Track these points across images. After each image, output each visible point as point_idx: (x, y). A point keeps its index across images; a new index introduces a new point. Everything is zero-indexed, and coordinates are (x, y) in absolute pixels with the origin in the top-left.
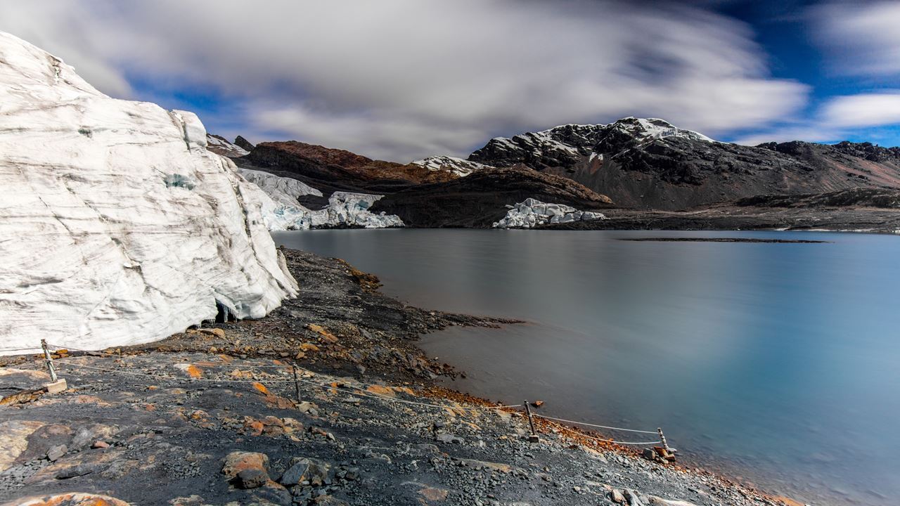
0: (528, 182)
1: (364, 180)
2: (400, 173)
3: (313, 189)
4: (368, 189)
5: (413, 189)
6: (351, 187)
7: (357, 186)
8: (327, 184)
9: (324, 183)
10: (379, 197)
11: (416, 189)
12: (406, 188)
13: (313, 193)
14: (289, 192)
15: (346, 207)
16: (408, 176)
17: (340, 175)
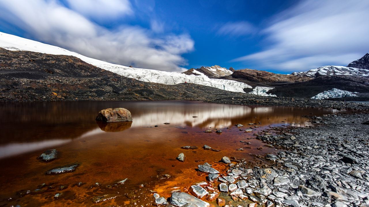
0: (342, 81)
1: (270, 82)
2: (286, 79)
3: (249, 86)
4: (271, 85)
5: (289, 85)
6: (264, 85)
7: (267, 84)
8: (255, 84)
9: (254, 84)
10: (272, 88)
11: (290, 85)
12: (286, 84)
13: (249, 87)
14: (241, 87)
15: (257, 92)
16: (289, 79)
17: (261, 80)
